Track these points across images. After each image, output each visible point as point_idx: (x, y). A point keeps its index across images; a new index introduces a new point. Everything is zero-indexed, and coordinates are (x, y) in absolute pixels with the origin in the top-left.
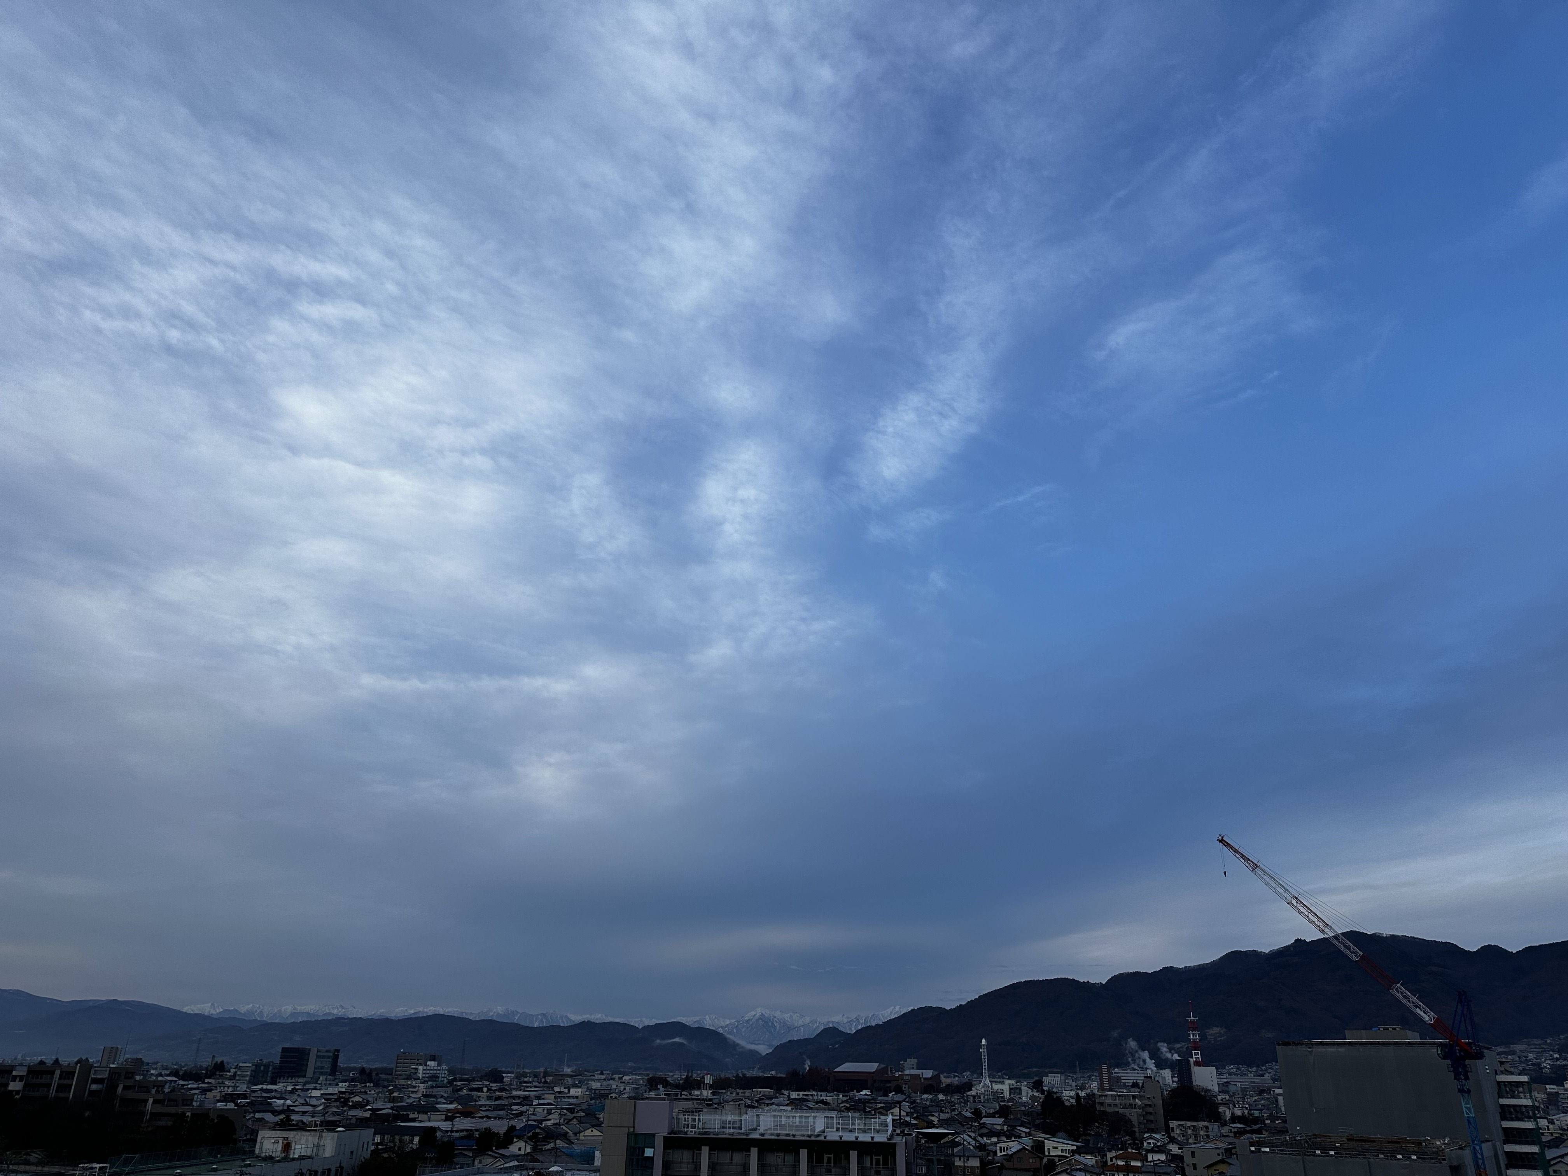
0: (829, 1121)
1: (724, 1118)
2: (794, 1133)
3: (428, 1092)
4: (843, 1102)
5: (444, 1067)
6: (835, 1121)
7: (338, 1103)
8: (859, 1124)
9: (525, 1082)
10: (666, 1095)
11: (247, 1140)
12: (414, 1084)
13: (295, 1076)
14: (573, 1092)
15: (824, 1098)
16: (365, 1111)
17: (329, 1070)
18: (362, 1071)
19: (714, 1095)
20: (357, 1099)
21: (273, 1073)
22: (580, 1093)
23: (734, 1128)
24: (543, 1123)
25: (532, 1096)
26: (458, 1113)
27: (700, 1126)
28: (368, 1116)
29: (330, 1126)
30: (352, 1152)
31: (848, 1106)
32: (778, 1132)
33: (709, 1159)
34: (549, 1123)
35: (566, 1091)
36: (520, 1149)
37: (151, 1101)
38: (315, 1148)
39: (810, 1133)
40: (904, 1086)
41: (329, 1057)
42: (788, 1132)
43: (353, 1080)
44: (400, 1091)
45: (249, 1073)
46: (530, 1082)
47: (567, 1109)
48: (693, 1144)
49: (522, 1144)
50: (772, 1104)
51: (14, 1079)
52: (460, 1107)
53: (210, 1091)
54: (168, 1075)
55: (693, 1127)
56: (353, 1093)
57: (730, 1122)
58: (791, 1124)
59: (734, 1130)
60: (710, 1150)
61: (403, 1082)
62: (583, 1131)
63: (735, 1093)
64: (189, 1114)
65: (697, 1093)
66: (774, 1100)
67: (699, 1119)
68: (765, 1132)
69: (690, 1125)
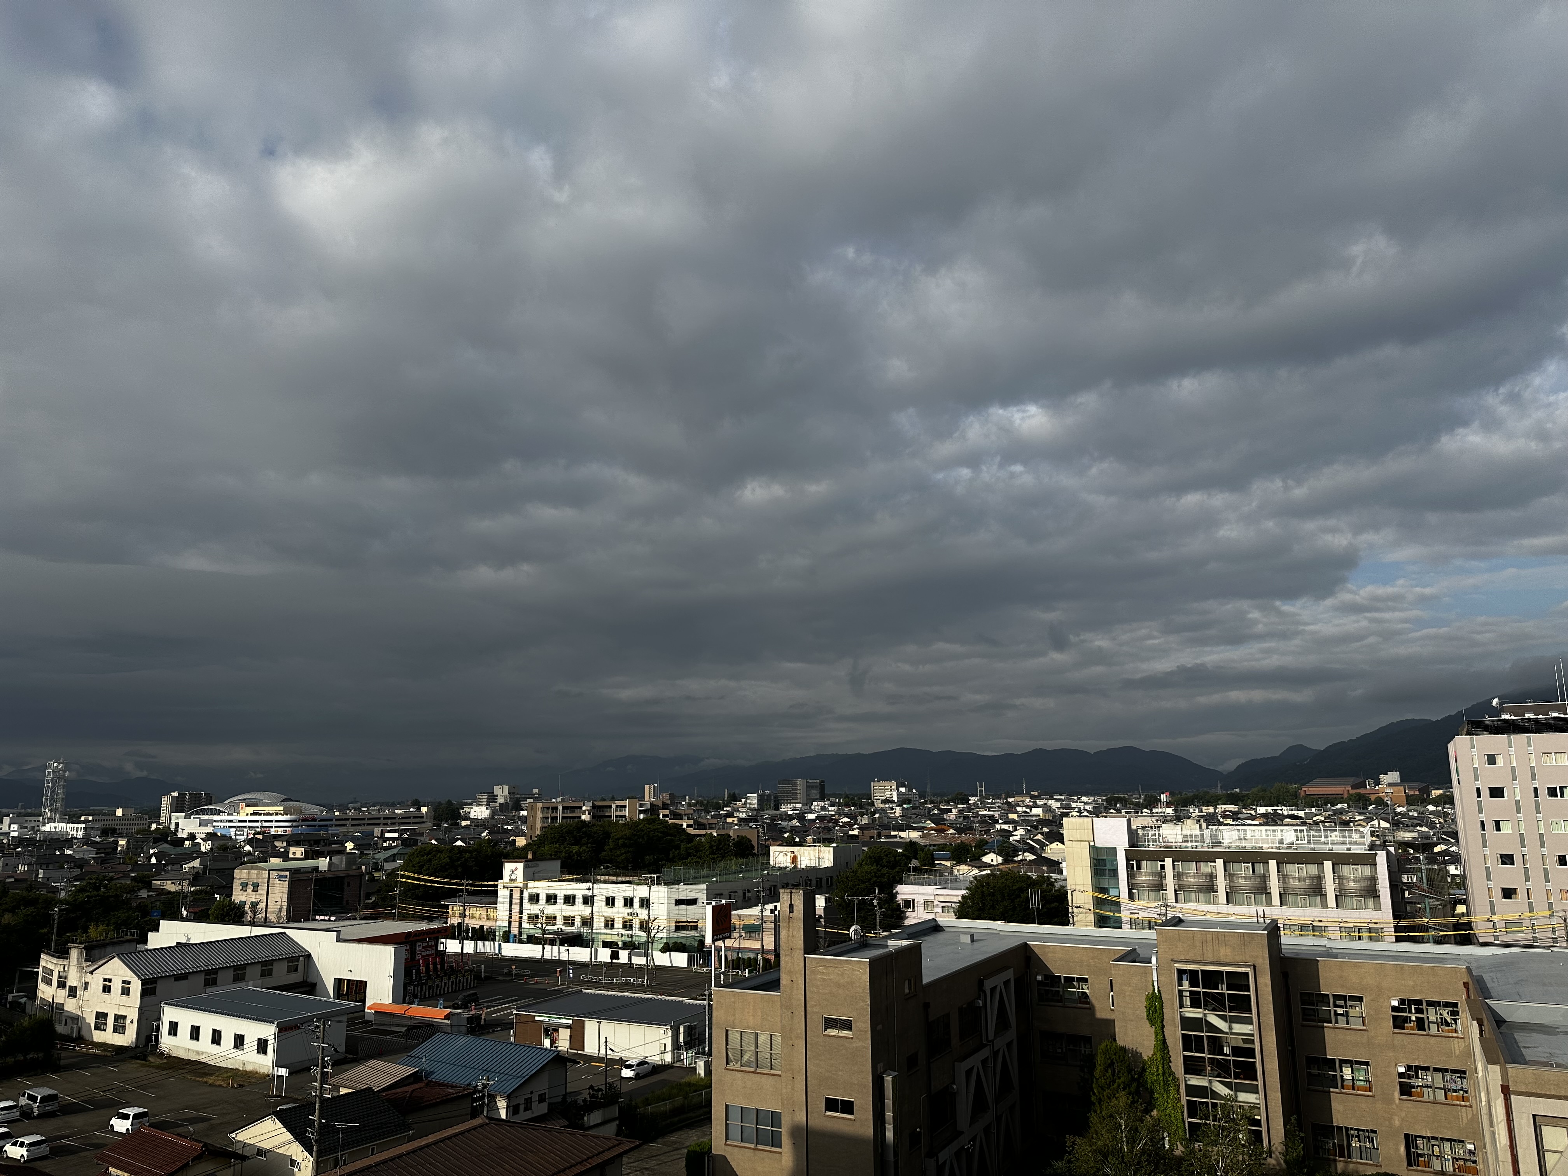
0: (1299, 834)
1: (1185, 833)
2: (1261, 845)
3: (904, 812)
4: (1316, 815)
5: (914, 791)
6: (1305, 833)
7: (831, 824)
8: (1335, 836)
9: (988, 803)
10: (1126, 812)
11: (765, 854)
12: (891, 806)
13: (793, 803)
14: (1035, 811)
15: (1295, 813)
16: (853, 829)
17: (818, 796)
18: (847, 797)
19: (1176, 812)
20: (846, 820)
21: (775, 801)
22: (1041, 812)
23: (1196, 841)
24: (1011, 838)
25: (997, 815)
26: (933, 830)
27: (1161, 840)
28: (857, 833)
29: (827, 841)
30: (847, 863)
31: (1323, 819)
32: (1244, 845)
33: (1174, 869)
34: (1017, 838)
35: (1028, 810)
36: (992, 861)
37: (685, 826)
38: (817, 860)
39: (1278, 845)
40: (1386, 799)
41: (816, 787)
42: (1254, 845)
43: (839, 804)
44: (881, 814)
45: (756, 801)
46: (992, 803)
47: (1031, 826)
48: (1158, 856)
49: (992, 856)
50: (1240, 819)
51: (584, 812)
52: (933, 825)
53: (730, 817)
54: (695, 805)
55: (1154, 841)
56: (841, 816)
57: (1191, 836)
58: (1257, 837)
59: (1197, 844)
60: (1173, 862)
61: (882, 806)
62: (1047, 845)
63: (1197, 810)
64: (715, 835)
65: (1157, 810)
66: (1240, 816)
67: (1159, 835)
68: (1230, 845)
69: (1150, 840)
